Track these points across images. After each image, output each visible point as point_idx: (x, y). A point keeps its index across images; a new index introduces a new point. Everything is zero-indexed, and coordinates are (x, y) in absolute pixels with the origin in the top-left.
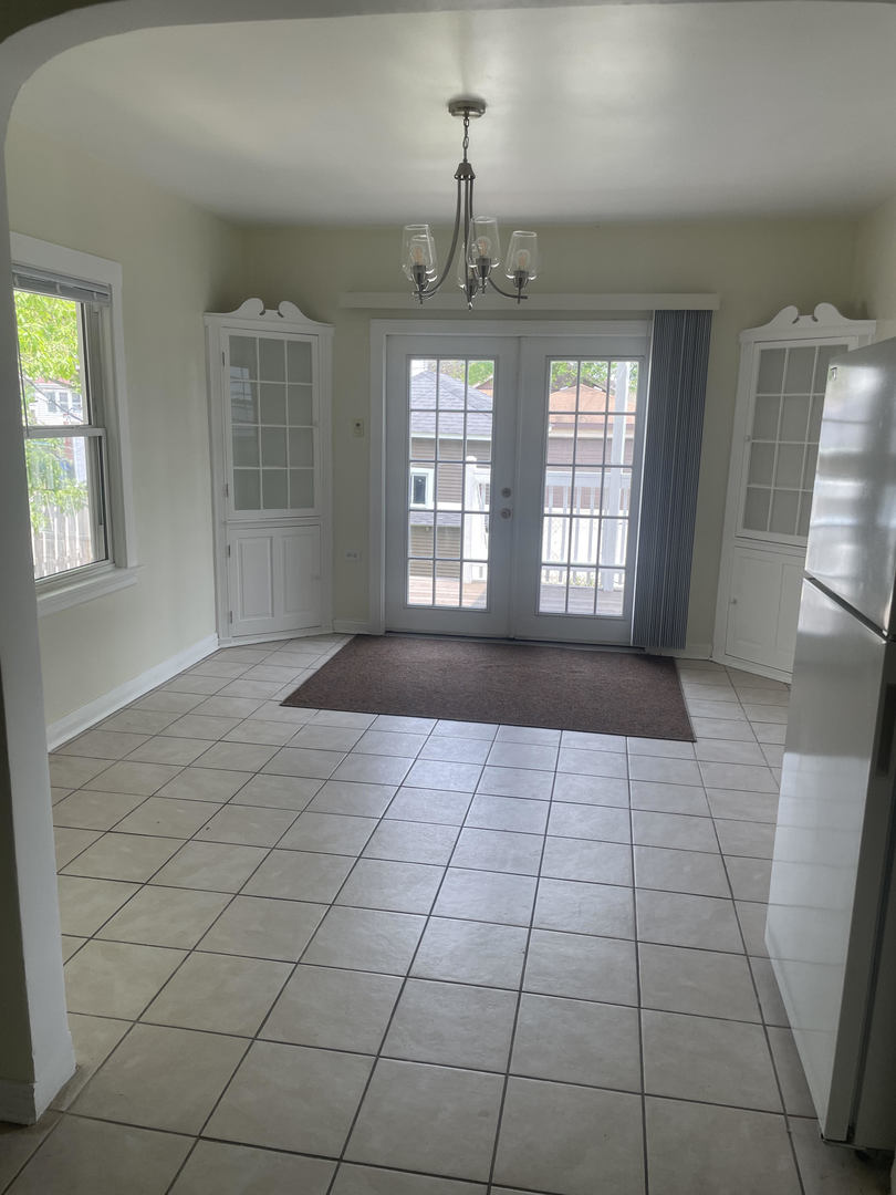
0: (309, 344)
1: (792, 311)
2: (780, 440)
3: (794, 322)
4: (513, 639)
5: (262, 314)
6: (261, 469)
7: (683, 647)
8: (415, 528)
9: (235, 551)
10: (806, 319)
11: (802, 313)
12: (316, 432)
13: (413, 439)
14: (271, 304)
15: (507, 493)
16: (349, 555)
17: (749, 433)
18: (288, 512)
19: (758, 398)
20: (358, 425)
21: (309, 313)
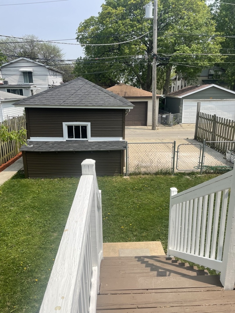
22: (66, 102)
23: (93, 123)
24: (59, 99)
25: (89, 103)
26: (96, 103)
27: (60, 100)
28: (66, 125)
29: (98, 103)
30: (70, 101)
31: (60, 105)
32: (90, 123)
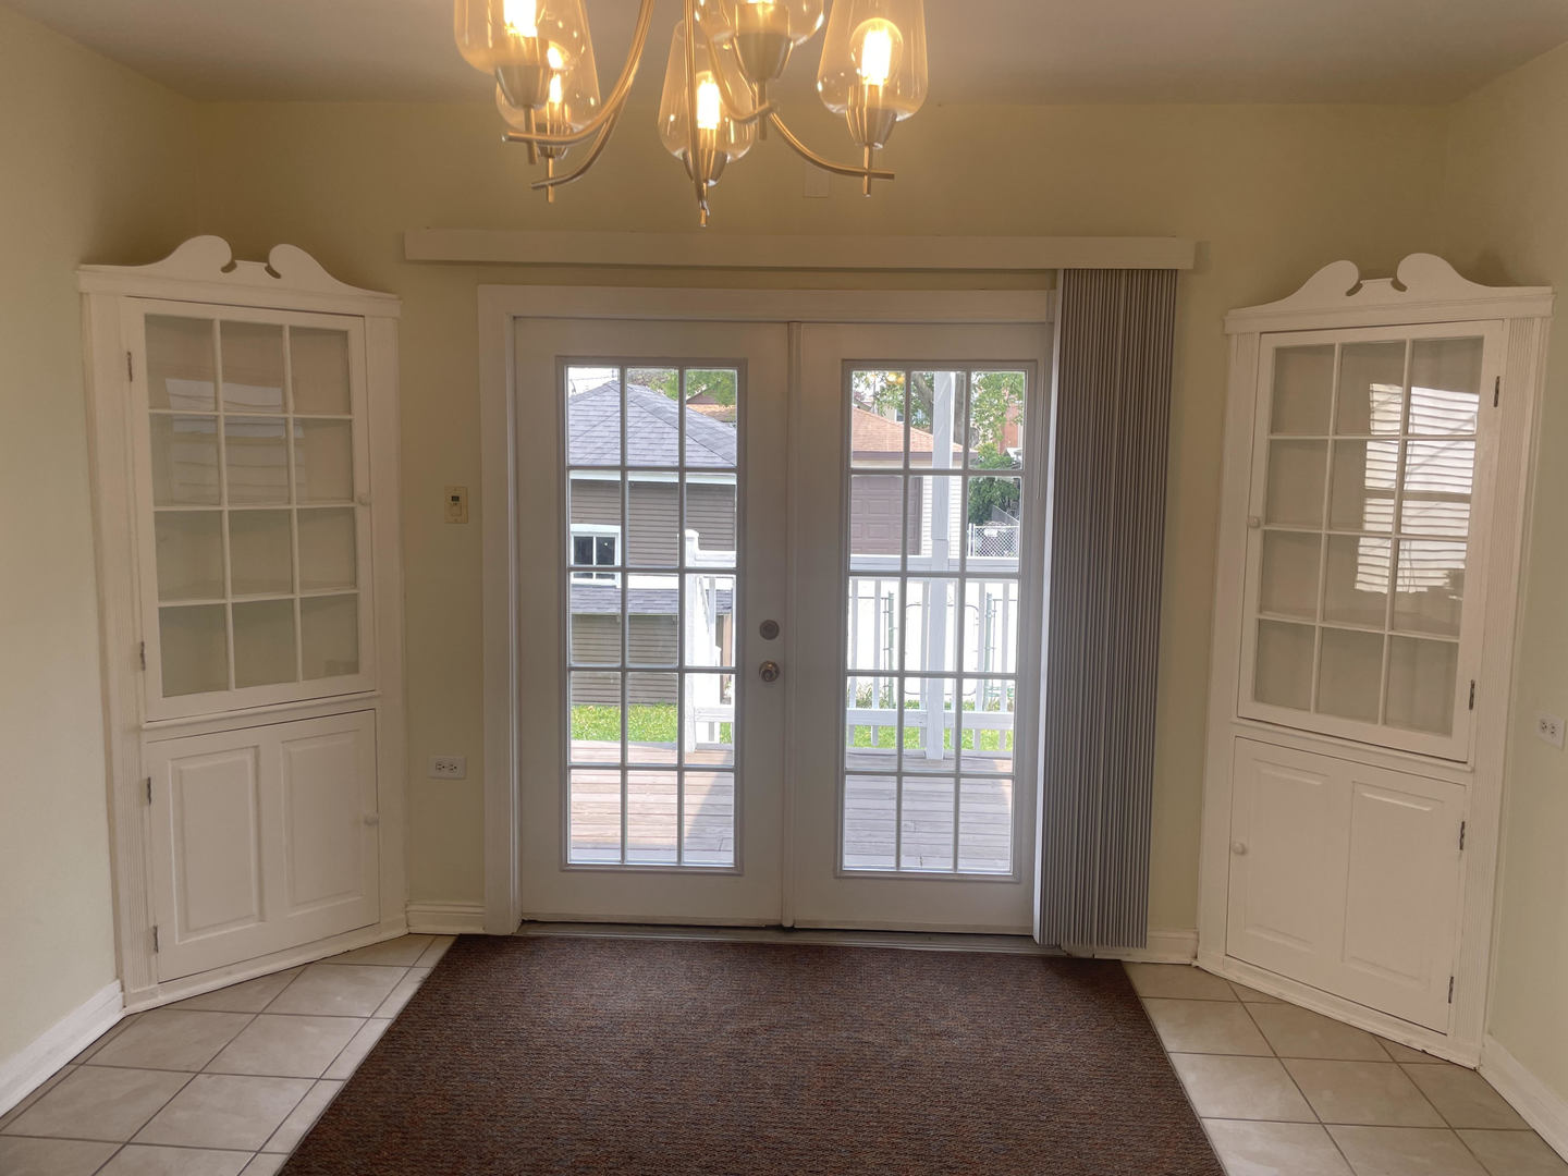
0: (344, 334)
1: (1346, 271)
2: (1330, 527)
3: (1351, 293)
4: (792, 930)
5: (229, 268)
6: (230, 600)
7: (1142, 943)
8: (583, 619)
9: (165, 792)
10: (1378, 289)
11: (1366, 274)
12: (362, 514)
13: (573, 481)
14: (250, 247)
15: (770, 630)
16: (440, 766)
17: (1258, 510)
18: (300, 689)
19: (1272, 443)
20: (456, 499)
21: (343, 269)
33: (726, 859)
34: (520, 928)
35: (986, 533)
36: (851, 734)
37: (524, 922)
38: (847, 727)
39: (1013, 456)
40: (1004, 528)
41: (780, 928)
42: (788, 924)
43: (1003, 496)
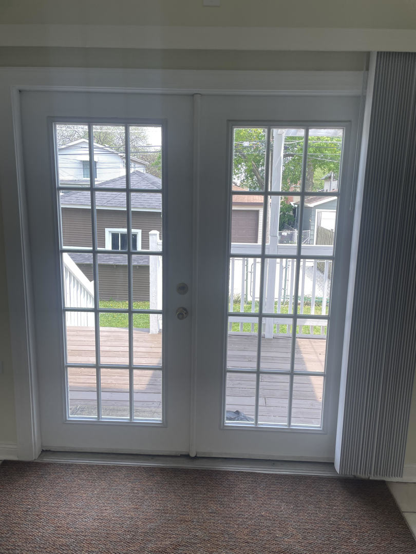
7: (400, 475)
15: (183, 289)
22: (111, 202)
23: (144, 230)
24: (102, 198)
25: (140, 204)
26: (149, 204)
27: (103, 200)
28: (109, 232)
29: (151, 204)
30: (115, 200)
31: (102, 206)
32: (141, 230)
33: (158, 418)
34: (39, 456)
35: (283, 234)
36: (231, 326)
37: (43, 451)
38: (229, 324)
39: (292, 205)
40: (289, 232)
41: (187, 456)
42: (193, 455)
43: (289, 220)
